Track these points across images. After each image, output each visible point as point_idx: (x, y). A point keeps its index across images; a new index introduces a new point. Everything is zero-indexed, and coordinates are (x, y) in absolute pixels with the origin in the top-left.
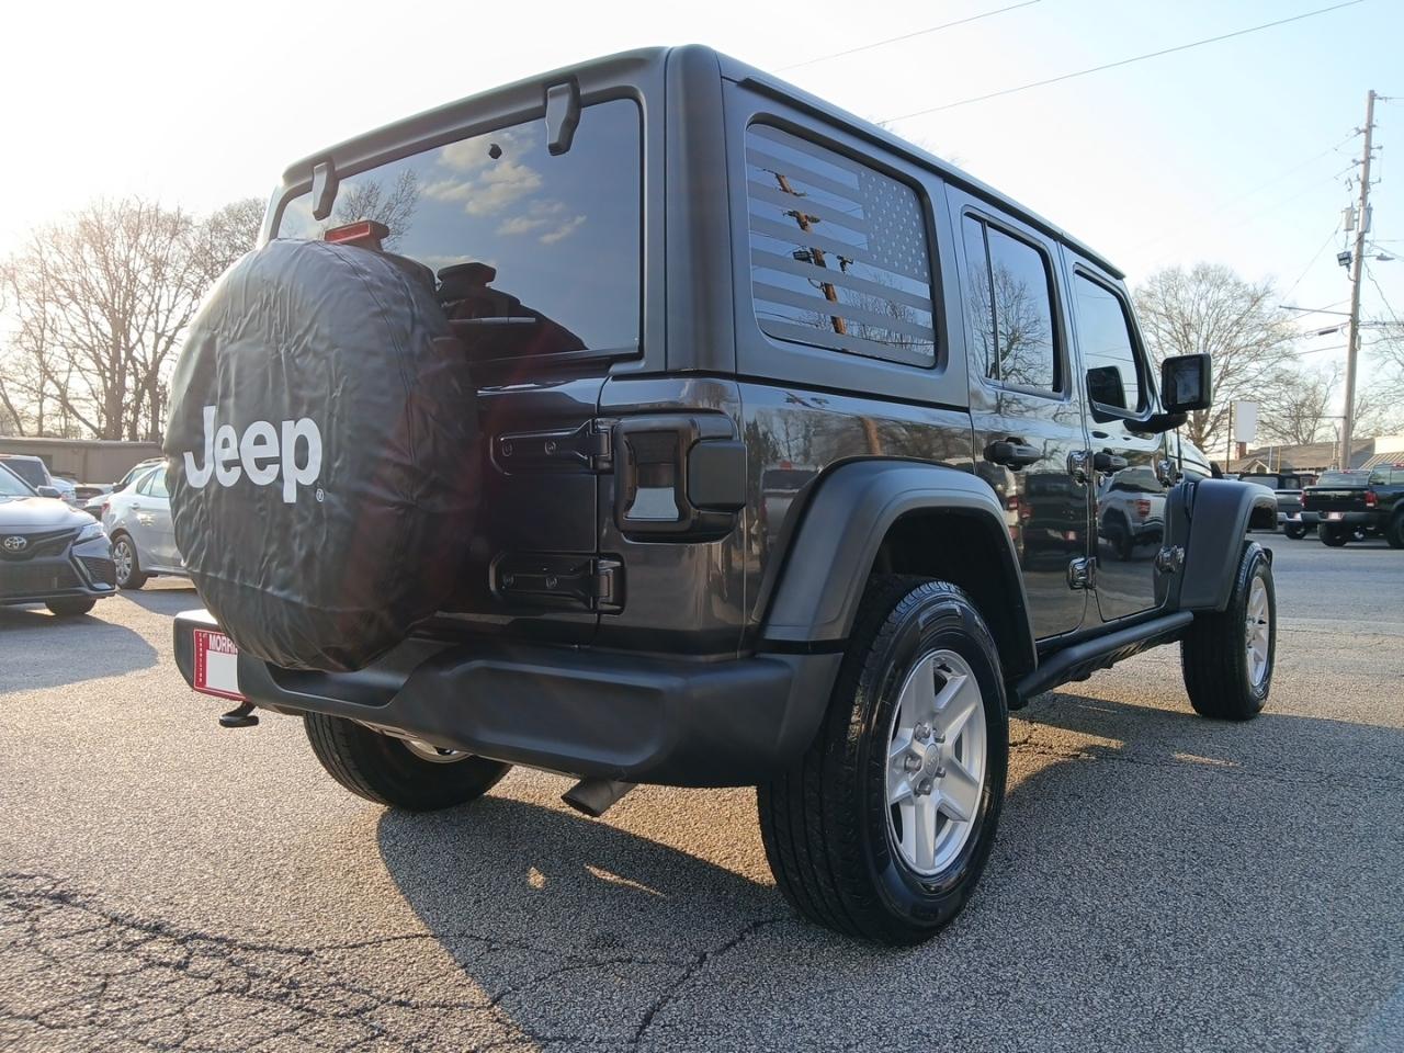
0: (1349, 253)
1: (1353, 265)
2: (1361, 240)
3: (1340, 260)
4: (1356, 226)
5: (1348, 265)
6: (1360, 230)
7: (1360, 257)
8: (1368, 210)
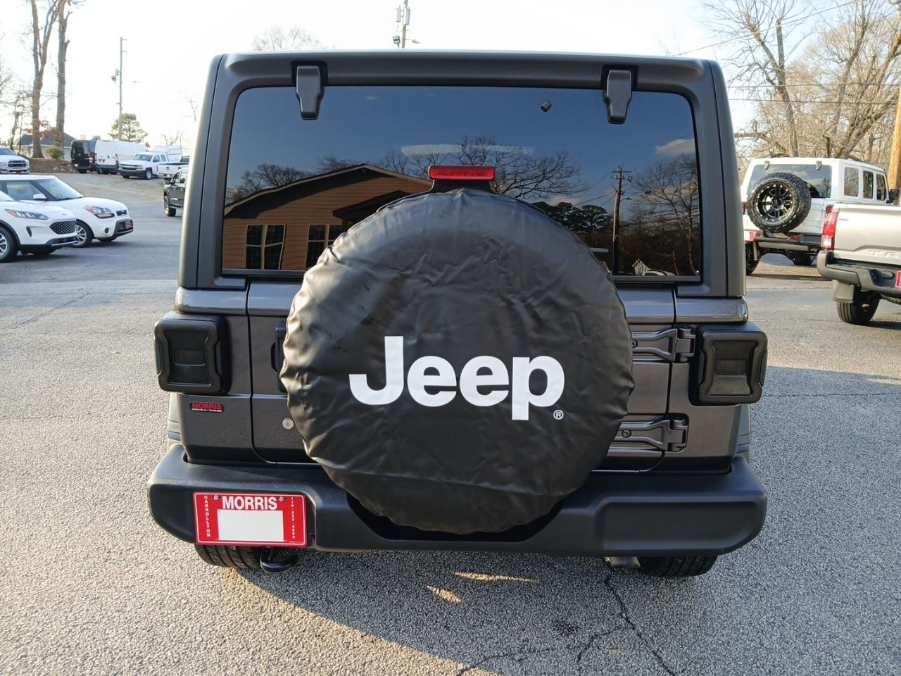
0: (399, 37)
1: (401, 44)
2: (404, 29)
3: (394, 40)
4: (402, 20)
5: (398, 44)
6: (405, 23)
7: (404, 39)
8: (409, 11)
